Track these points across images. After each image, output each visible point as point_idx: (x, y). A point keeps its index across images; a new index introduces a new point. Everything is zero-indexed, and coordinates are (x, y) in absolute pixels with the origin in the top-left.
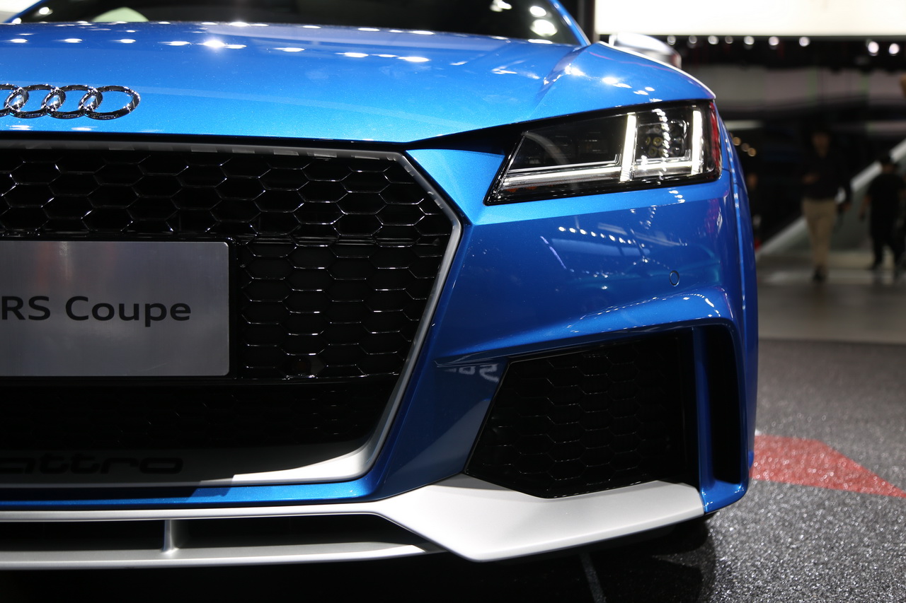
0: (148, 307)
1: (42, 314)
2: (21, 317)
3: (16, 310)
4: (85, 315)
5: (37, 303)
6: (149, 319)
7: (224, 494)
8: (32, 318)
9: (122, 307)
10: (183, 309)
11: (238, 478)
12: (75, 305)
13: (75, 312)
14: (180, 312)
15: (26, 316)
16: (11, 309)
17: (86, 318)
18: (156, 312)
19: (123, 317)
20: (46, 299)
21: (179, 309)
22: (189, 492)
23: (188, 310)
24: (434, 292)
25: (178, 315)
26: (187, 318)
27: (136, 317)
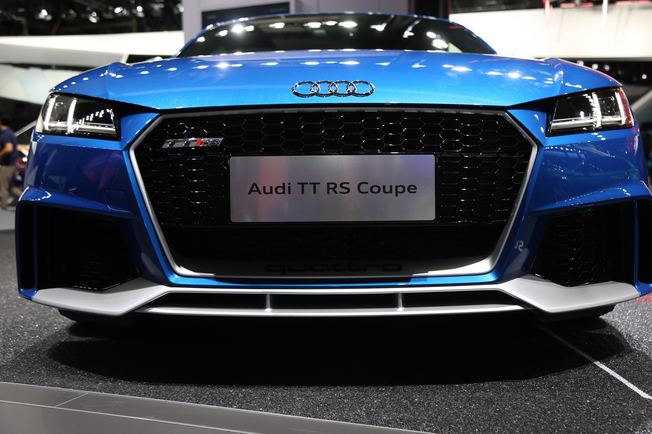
0: (397, 187)
1: (346, 191)
2: (336, 192)
3: (333, 189)
4: (366, 191)
5: (344, 185)
6: (397, 192)
7: (426, 281)
8: (341, 193)
9: (384, 187)
10: (413, 187)
11: (430, 273)
12: (362, 186)
13: (362, 190)
14: (412, 189)
15: (338, 192)
16: (331, 189)
17: (367, 192)
18: (400, 189)
19: (385, 192)
20: (348, 183)
21: (411, 187)
22: (408, 280)
23: (415, 188)
24: (525, 180)
25: (411, 190)
26: (415, 192)
27: (391, 192)
